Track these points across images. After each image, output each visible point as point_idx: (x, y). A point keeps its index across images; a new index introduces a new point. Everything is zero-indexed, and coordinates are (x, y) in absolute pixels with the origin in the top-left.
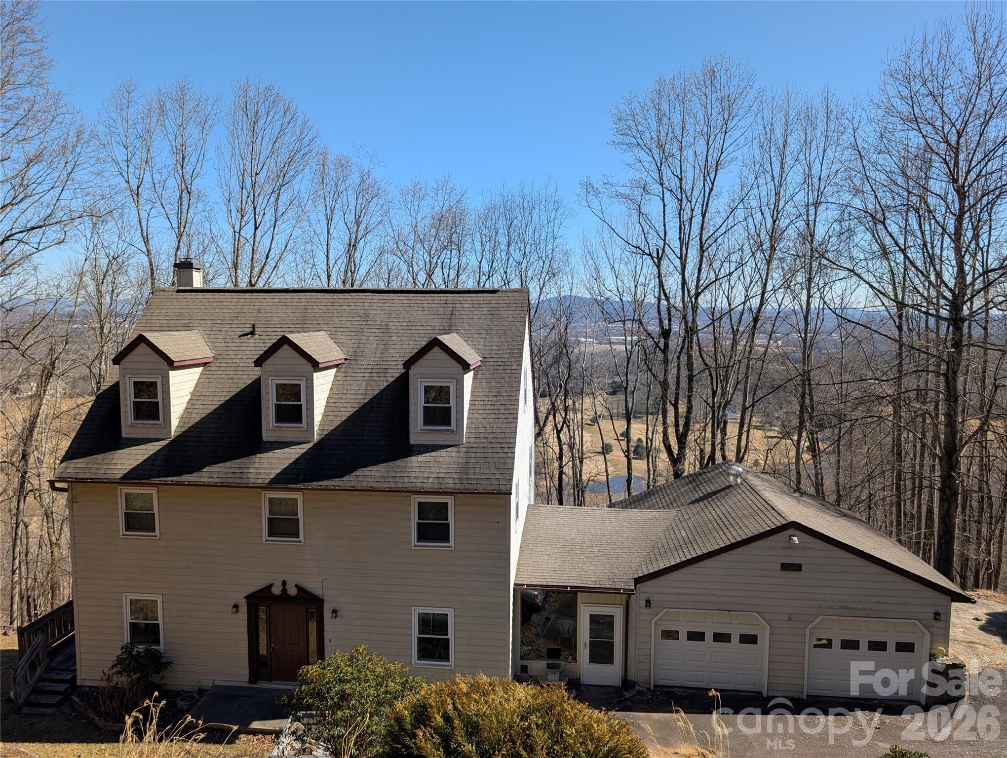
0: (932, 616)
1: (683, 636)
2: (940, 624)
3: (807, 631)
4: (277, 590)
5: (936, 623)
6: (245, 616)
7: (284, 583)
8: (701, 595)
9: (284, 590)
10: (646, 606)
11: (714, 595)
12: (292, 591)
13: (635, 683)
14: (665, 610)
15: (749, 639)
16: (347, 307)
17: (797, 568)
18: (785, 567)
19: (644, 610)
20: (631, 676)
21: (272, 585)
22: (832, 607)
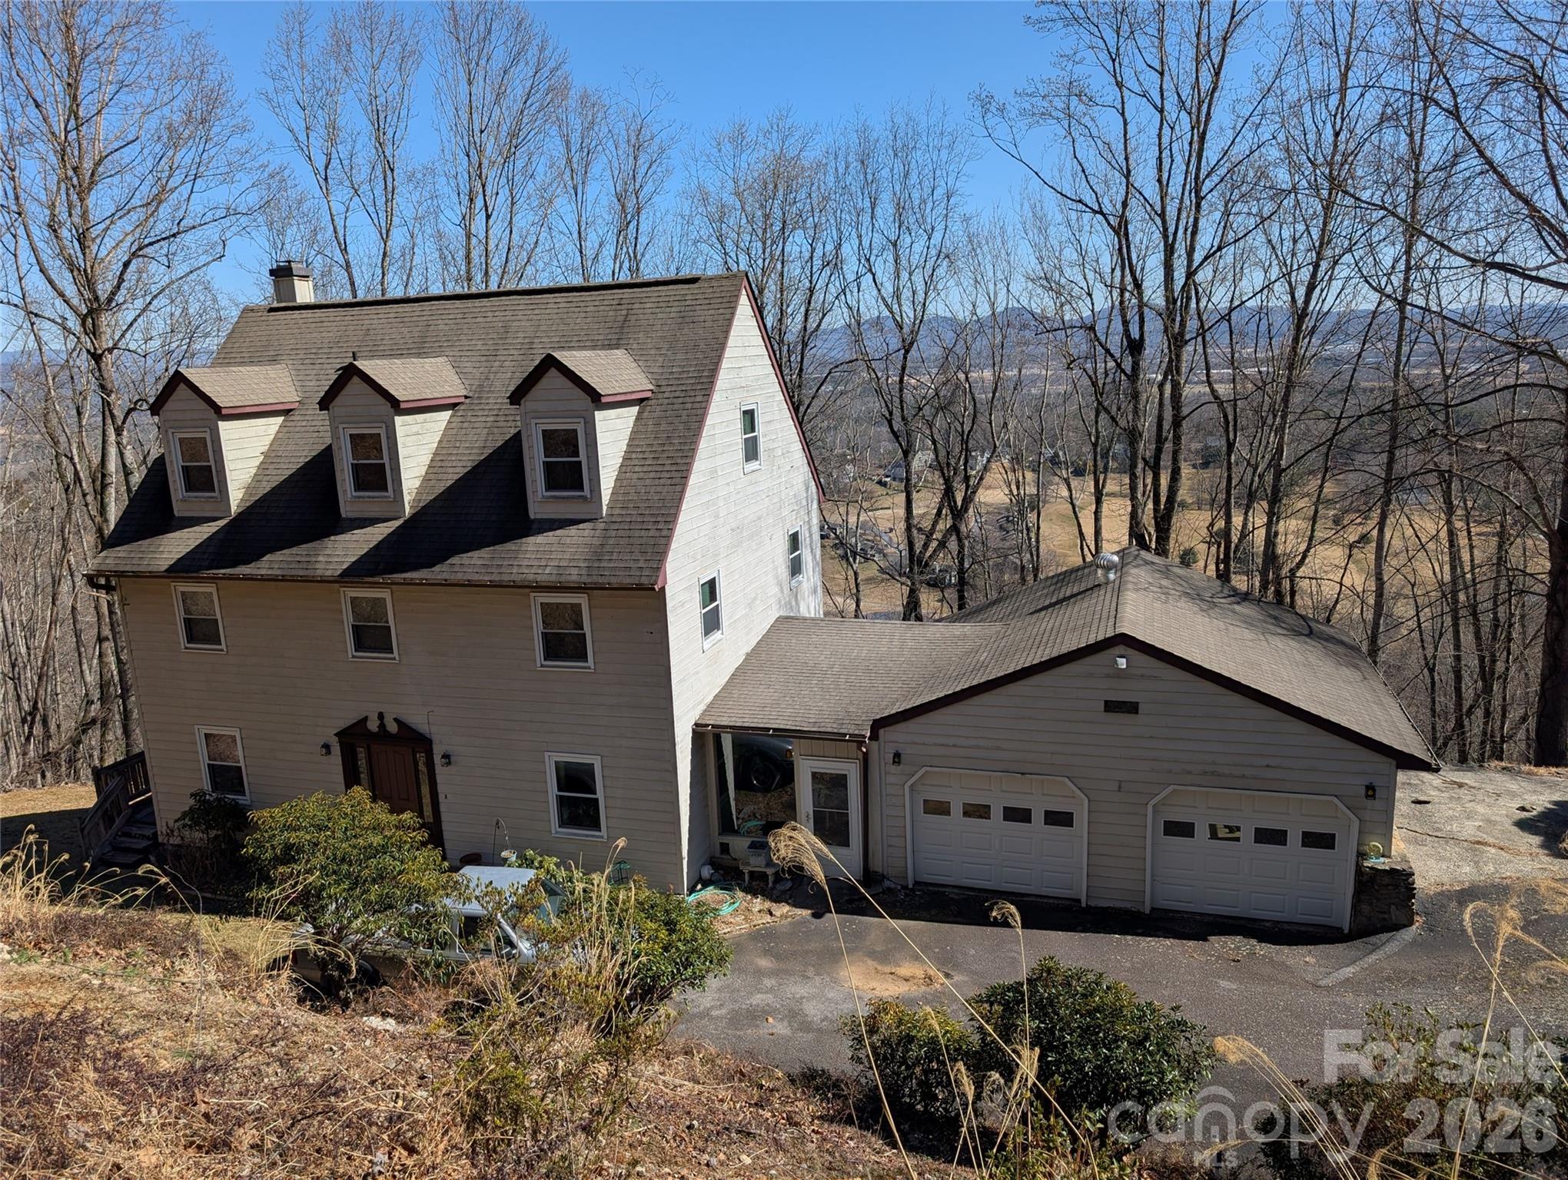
0: (1363, 791)
1: (957, 810)
2: (1377, 804)
3: (1150, 808)
4: (373, 725)
5: (1369, 803)
6: (339, 760)
7: (381, 716)
8: (978, 747)
9: (382, 726)
10: (894, 762)
11: (998, 748)
12: (393, 728)
13: (883, 877)
14: (924, 770)
15: (1059, 819)
16: (481, 320)
17: (1132, 708)
18: (1111, 707)
19: (893, 768)
20: (876, 865)
21: (366, 718)
22: (1190, 772)
